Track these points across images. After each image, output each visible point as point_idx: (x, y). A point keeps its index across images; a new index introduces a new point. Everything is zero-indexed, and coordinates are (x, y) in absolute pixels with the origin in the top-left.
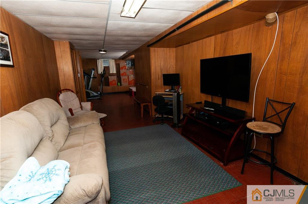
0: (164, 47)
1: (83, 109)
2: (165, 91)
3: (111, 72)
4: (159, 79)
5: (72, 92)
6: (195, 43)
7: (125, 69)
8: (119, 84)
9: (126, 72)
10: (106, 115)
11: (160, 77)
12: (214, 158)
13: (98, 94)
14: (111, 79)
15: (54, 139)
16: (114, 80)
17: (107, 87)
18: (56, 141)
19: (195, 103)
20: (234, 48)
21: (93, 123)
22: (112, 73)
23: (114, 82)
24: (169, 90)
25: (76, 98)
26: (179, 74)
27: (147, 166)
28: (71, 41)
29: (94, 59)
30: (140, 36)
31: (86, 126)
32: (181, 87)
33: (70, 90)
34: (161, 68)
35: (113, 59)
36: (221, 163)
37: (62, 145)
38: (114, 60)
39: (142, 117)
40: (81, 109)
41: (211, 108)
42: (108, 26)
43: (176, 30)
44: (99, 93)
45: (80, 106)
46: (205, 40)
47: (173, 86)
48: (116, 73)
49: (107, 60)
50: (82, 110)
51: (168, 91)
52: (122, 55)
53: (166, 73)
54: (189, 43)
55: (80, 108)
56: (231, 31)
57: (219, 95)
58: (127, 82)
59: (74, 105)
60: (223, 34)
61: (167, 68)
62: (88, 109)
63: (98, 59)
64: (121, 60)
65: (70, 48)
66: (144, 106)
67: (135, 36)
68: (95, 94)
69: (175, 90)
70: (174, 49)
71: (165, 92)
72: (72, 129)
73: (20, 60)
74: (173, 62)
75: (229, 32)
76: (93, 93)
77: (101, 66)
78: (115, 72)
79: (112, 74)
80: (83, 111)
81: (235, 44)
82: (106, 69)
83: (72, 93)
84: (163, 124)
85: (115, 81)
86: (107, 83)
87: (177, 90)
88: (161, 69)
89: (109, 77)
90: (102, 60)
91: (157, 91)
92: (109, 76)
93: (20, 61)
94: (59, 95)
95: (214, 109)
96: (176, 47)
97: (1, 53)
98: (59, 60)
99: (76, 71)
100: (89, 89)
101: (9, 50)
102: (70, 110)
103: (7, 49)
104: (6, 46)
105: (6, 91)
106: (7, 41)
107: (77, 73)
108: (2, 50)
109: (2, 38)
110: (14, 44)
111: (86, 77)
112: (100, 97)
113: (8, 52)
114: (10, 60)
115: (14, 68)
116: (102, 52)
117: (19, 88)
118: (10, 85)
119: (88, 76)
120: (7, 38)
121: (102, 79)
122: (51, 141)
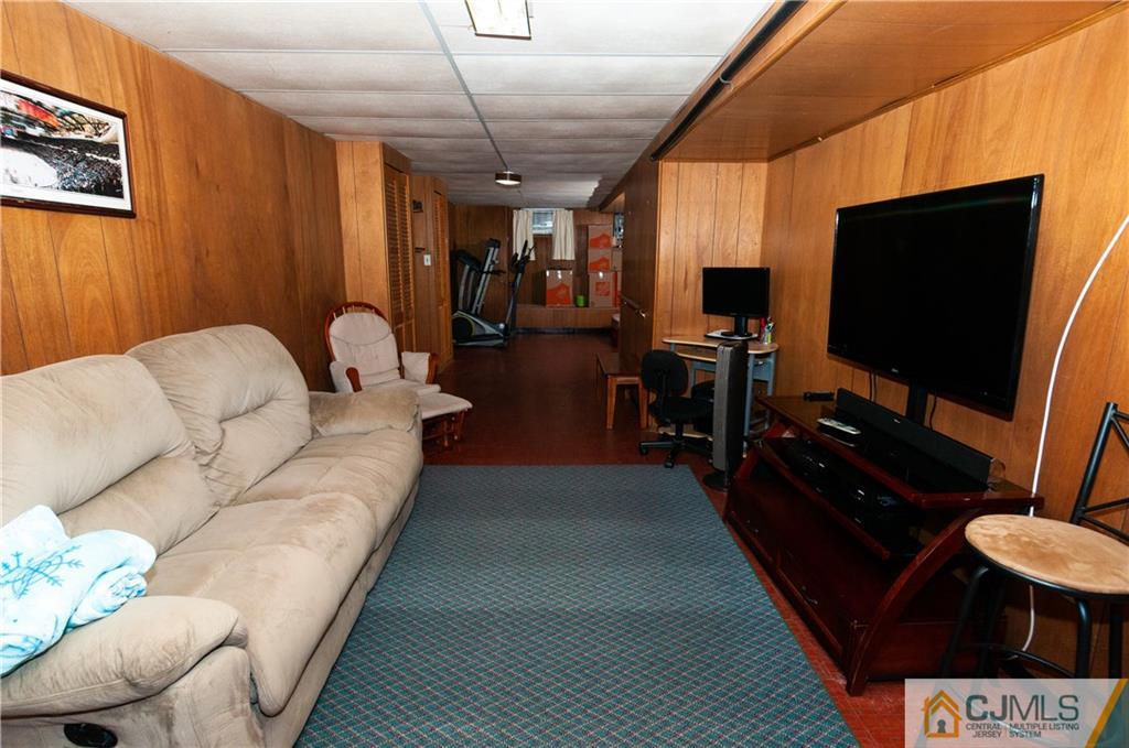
0: (718, 160)
1: (406, 375)
2: (706, 336)
3: (557, 256)
4: (686, 287)
5: (379, 313)
6: (837, 138)
7: (608, 245)
8: (581, 300)
9: (608, 257)
10: (469, 405)
11: (691, 277)
12: (817, 648)
13: (498, 329)
14: (554, 278)
15: (219, 460)
16: (563, 286)
17: (538, 309)
18: (225, 470)
19: (800, 397)
20: (985, 155)
21: (391, 427)
22: (559, 258)
23: (562, 293)
24: (722, 334)
25: (387, 336)
26: (768, 269)
27: (592, 617)
28: (388, 140)
29: (502, 208)
30: (608, 117)
31: (366, 434)
32: (771, 325)
33: (370, 307)
34: (697, 243)
35: (569, 209)
36: (839, 675)
37: (248, 484)
38: (571, 212)
39: (610, 426)
40: (399, 376)
41: (847, 423)
42: (464, 78)
43: (722, 81)
44: (502, 326)
45: (398, 365)
46: (872, 122)
47: (744, 320)
48: (573, 258)
49: (547, 213)
50: (403, 377)
51: (719, 336)
52: (591, 195)
53: (721, 266)
54: (813, 141)
55: (398, 371)
56: (980, 76)
57: (894, 370)
58: (607, 294)
59: (377, 357)
60: (943, 92)
61: (724, 244)
62: (418, 378)
63: (520, 209)
64: (597, 213)
65: (385, 163)
66: (621, 388)
67: (589, 117)
68: (489, 330)
69: (751, 334)
70: (764, 166)
71: (705, 341)
72: (321, 436)
73: (171, 197)
74: (753, 217)
75: (973, 78)
76: (482, 324)
77: (525, 228)
78: (570, 256)
79: (558, 261)
80: (403, 382)
81: (988, 138)
82: (544, 242)
83: (376, 317)
84: (671, 467)
85: (568, 288)
86: (540, 295)
87: (756, 335)
88: (698, 248)
89: (548, 273)
90: (531, 211)
91: (673, 332)
92: (550, 269)
93: (169, 201)
94: (332, 319)
95: (857, 428)
96: (770, 159)
97: (85, 171)
98: (346, 204)
99: (405, 245)
100: (473, 311)
101: (122, 162)
102: (352, 374)
103: (111, 160)
104: (111, 149)
105: (94, 292)
106: (116, 134)
107: (410, 252)
108: (91, 163)
109: (98, 126)
110: (150, 145)
111: (467, 267)
112: (505, 340)
113: (117, 169)
114: (120, 196)
115: (132, 220)
116: (506, 179)
117: (152, 284)
118: (115, 272)
119: (478, 265)
120: (116, 125)
121: (516, 277)
122: (208, 465)
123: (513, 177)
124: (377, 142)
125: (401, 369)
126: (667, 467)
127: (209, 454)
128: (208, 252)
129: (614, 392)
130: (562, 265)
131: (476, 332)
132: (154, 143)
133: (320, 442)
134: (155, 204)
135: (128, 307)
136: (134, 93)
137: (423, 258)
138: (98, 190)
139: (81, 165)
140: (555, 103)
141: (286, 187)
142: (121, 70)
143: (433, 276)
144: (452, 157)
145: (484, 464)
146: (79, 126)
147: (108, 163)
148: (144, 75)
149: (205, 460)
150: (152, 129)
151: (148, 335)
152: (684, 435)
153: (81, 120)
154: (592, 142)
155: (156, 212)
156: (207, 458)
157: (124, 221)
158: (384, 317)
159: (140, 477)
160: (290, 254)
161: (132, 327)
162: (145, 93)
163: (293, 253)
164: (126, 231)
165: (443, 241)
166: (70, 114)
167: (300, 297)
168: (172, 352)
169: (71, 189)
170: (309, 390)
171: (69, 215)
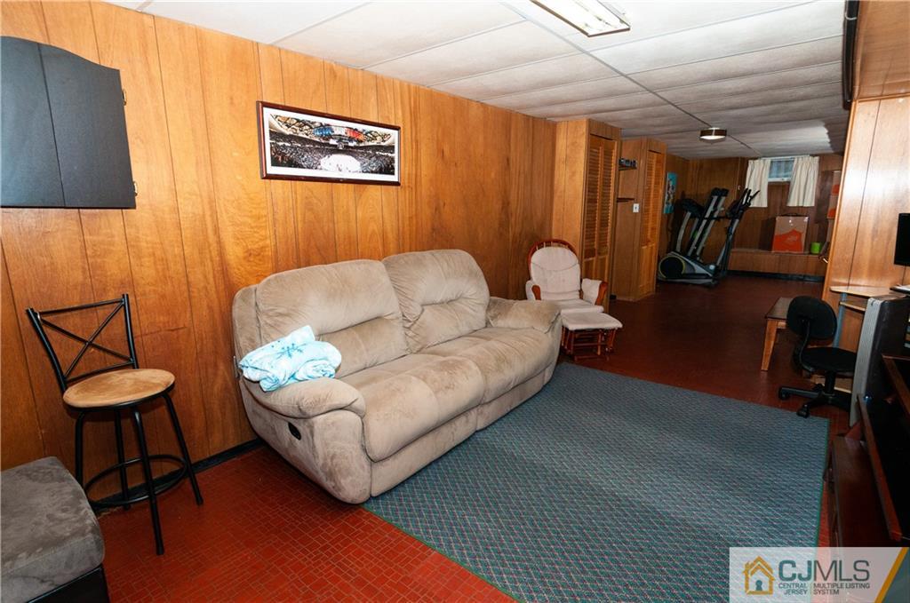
1: (584, 297)
2: (893, 289)
3: (793, 203)
4: (875, 234)
5: (570, 248)
8: (817, 247)
10: (620, 325)
13: (708, 270)
14: (785, 225)
15: (416, 326)
16: (794, 232)
18: (418, 333)
21: (533, 328)
22: (795, 204)
23: (793, 238)
33: (564, 243)
35: (813, 156)
37: (430, 344)
38: (817, 158)
39: (764, 368)
40: (578, 297)
42: (611, 65)
44: (712, 267)
45: (579, 289)
48: (813, 205)
49: (787, 162)
50: (581, 298)
51: (909, 290)
55: (578, 293)
62: (590, 300)
63: (756, 159)
65: (591, 135)
68: (699, 269)
72: (491, 326)
73: (424, 173)
76: (694, 265)
77: (758, 178)
78: (809, 202)
79: (793, 208)
80: (581, 302)
82: (779, 190)
83: (568, 251)
84: (805, 416)
85: (799, 234)
89: (778, 220)
90: (768, 160)
92: (782, 216)
93: (422, 175)
94: (534, 251)
97: (374, 161)
98: (559, 167)
99: (606, 195)
100: (689, 254)
101: (396, 155)
102: (536, 290)
103: (390, 155)
104: (391, 148)
105: (373, 227)
106: (394, 140)
107: (611, 201)
108: (378, 157)
109: (384, 137)
110: (414, 144)
111: (689, 214)
112: (714, 280)
113: (392, 160)
114: (393, 174)
115: (399, 187)
116: (711, 135)
117: (407, 222)
118: (386, 216)
119: (700, 211)
120: (394, 133)
121: (732, 224)
122: (409, 328)
123: (718, 133)
124: (584, 119)
125: (581, 292)
126: (799, 414)
127: (410, 322)
128: (444, 204)
129: (774, 335)
130: (798, 212)
131: (685, 270)
132: (417, 142)
133: (490, 330)
134: (414, 177)
135: (391, 236)
136: (408, 114)
137: (632, 206)
138: (380, 171)
139: (374, 159)
140: (706, 68)
141: (508, 160)
142: (402, 103)
143: (639, 221)
144: (650, 122)
145: (610, 371)
146: (374, 138)
147: (387, 156)
148: (415, 102)
149: (408, 325)
150: (416, 134)
151: (400, 250)
152: (836, 388)
153: (376, 134)
154: (777, 93)
155: (414, 182)
156: (409, 323)
157: (394, 187)
158: (574, 252)
159: (366, 326)
160: (506, 204)
161: (392, 246)
162: (414, 115)
163: (508, 203)
164: (395, 193)
165: (656, 191)
166: (370, 132)
167: (511, 234)
168: (402, 262)
169: (367, 172)
170: (491, 295)
171: (365, 186)
